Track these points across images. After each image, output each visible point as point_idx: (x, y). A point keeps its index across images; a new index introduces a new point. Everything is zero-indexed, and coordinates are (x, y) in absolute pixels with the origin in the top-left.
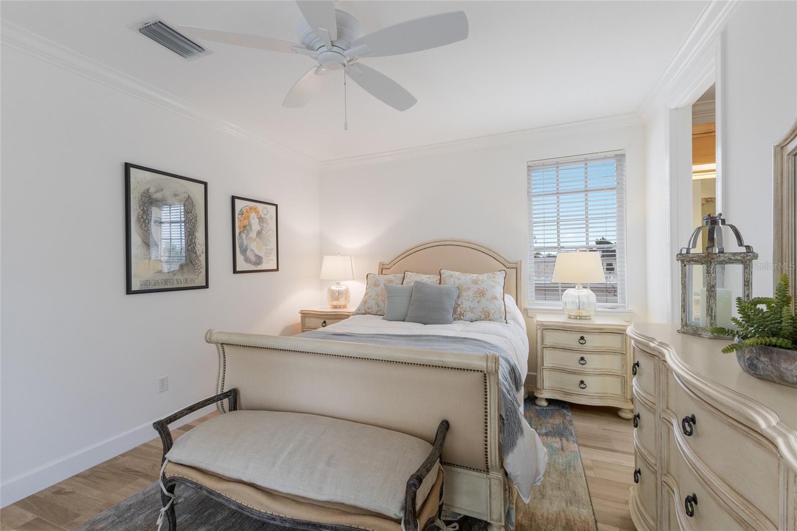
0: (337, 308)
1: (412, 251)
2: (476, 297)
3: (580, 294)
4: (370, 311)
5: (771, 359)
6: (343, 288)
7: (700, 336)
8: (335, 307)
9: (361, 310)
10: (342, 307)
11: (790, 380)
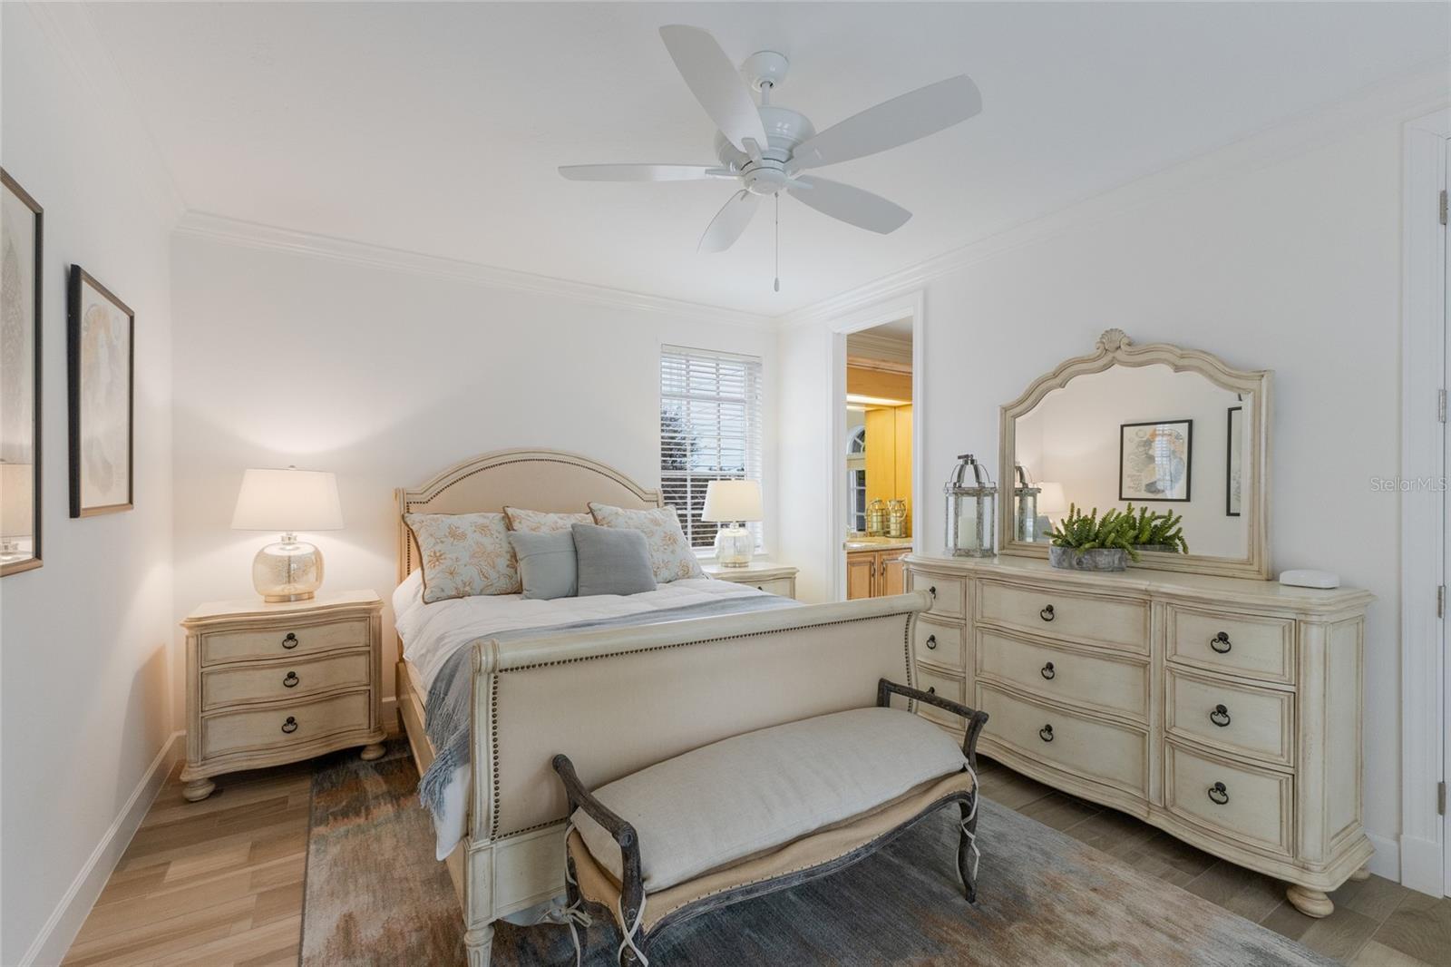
0: (290, 601)
1: (473, 468)
2: (668, 546)
3: (737, 535)
4: (467, 589)
5: (1091, 556)
6: (305, 550)
7: (972, 556)
8: (286, 599)
9: (446, 590)
10: (306, 596)
11: (1100, 567)
